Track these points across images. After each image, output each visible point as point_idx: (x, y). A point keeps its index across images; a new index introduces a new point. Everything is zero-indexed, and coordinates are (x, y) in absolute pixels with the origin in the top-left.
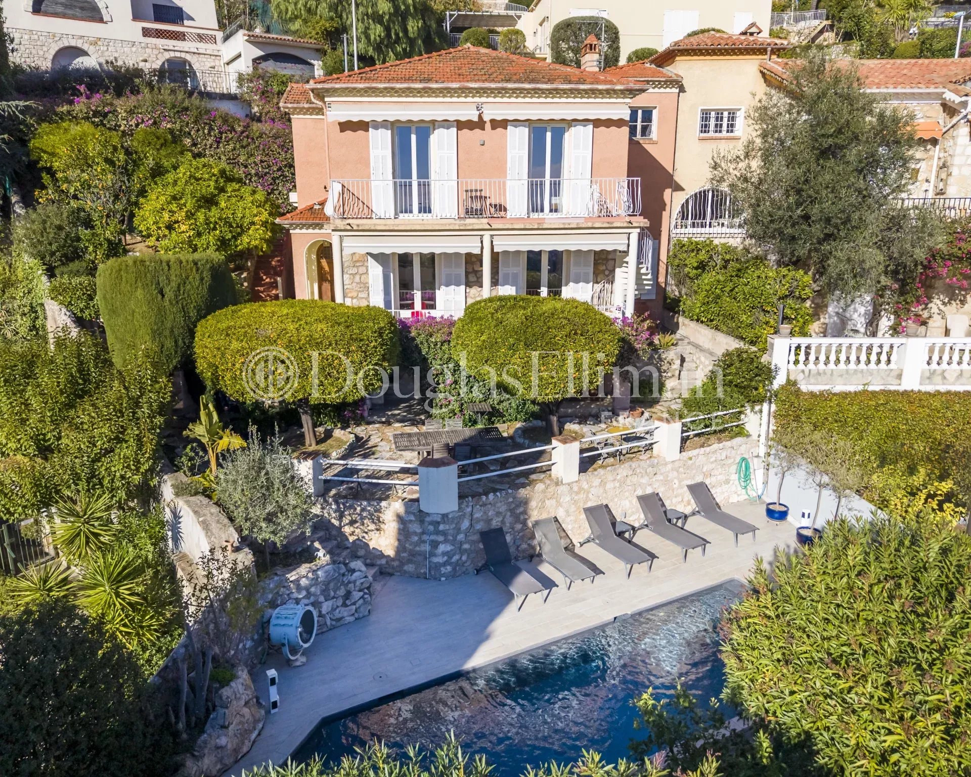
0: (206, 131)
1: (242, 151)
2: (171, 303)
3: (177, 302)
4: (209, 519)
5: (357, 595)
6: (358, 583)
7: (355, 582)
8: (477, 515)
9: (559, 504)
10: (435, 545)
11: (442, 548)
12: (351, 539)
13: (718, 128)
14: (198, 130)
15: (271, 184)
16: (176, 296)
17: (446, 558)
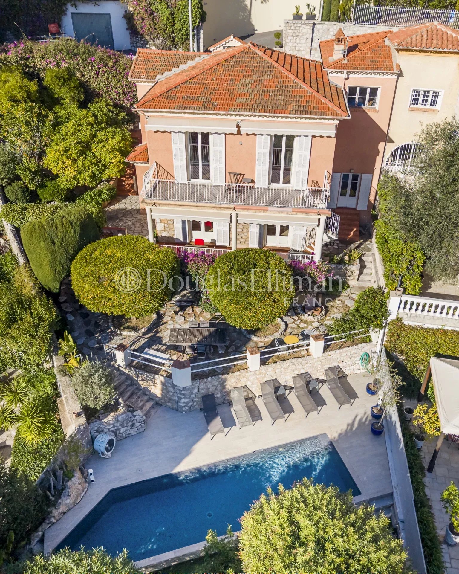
0: (90, 68)
1: (113, 79)
2: (59, 248)
3: (62, 247)
4: (68, 396)
5: (137, 424)
6: (138, 420)
7: (136, 420)
8: (201, 387)
9: (248, 380)
10: (180, 399)
11: (183, 400)
12: (143, 387)
13: (425, 101)
14: (85, 67)
15: (133, 98)
16: (61, 244)
17: (185, 404)
